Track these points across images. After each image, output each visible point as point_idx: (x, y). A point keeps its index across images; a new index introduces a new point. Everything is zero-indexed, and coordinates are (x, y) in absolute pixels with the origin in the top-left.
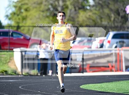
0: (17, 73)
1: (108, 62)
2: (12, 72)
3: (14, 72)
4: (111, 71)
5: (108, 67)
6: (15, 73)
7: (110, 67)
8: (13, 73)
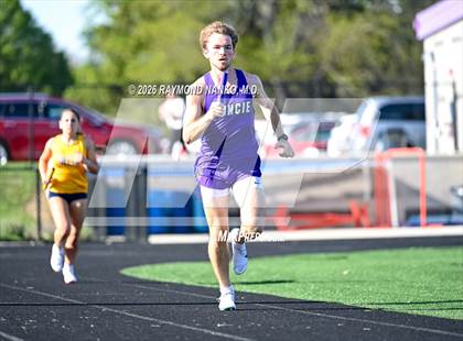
0: (26, 234)
1: (349, 196)
2: (10, 230)
3: (17, 231)
4: (358, 225)
5: (349, 213)
6: (21, 234)
7: (356, 212)
8: (13, 233)
